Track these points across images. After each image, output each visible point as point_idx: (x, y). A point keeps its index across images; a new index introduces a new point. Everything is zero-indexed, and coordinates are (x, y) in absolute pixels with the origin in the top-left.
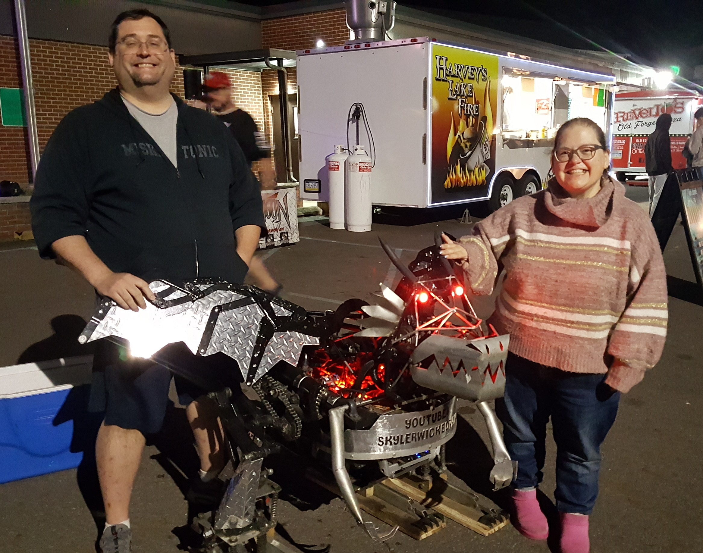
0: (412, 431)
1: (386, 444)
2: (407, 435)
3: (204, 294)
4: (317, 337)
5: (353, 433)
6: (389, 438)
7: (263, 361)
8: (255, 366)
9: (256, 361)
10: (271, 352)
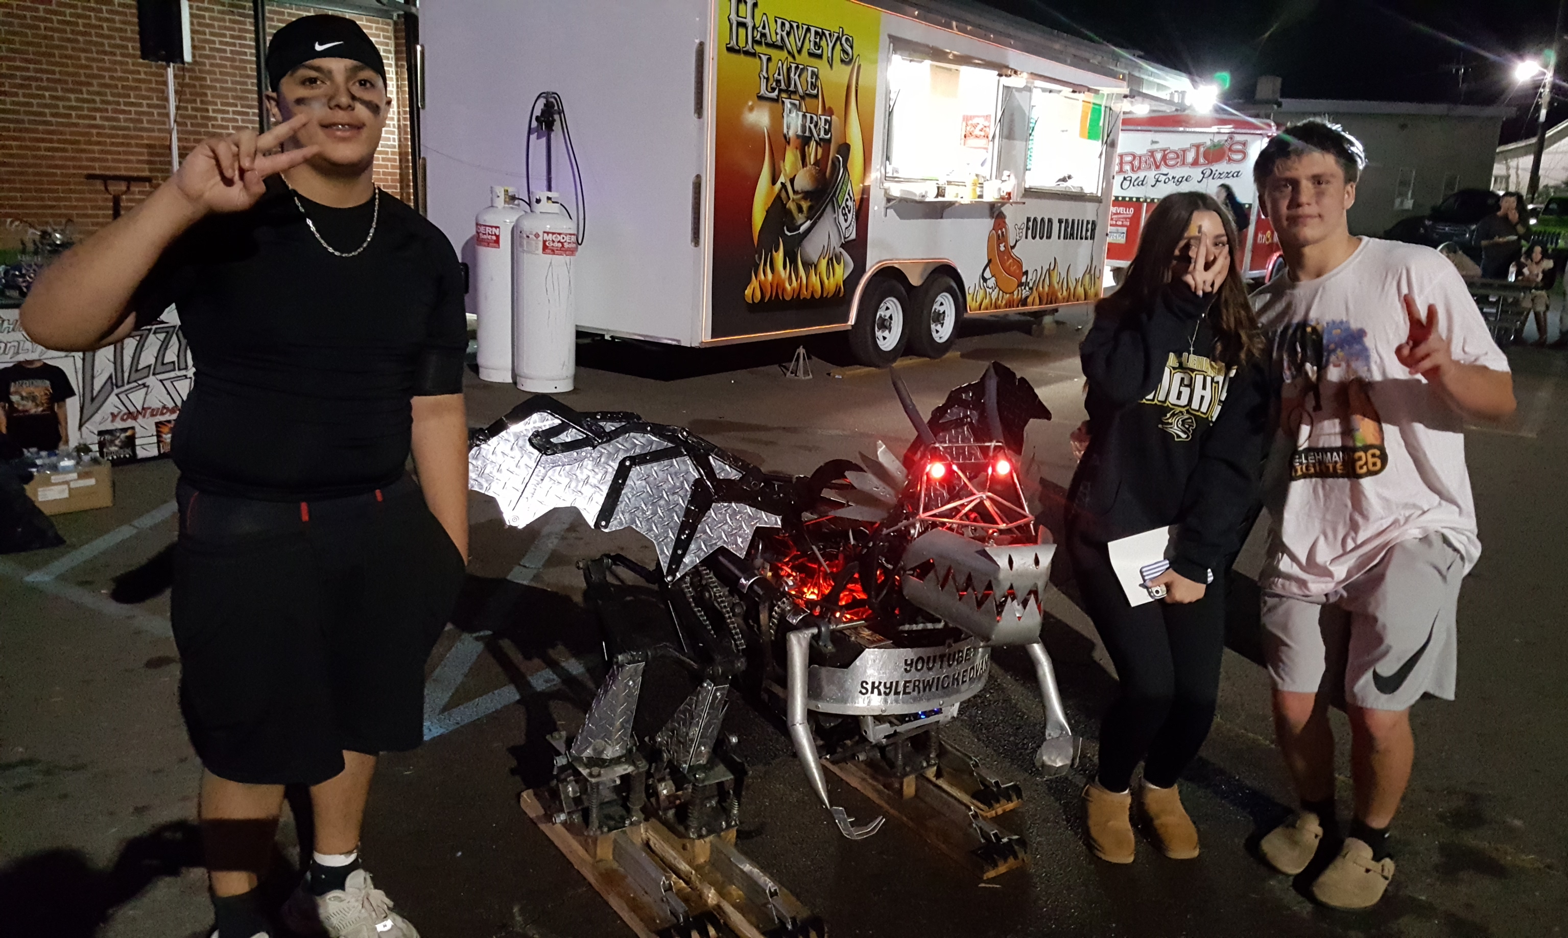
0: (915, 676)
1: (872, 692)
2: (906, 682)
3: (610, 437)
4: (779, 515)
5: (824, 672)
6: (876, 685)
7: (693, 546)
8: (680, 552)
9: (682, 546)
10: (705, 532)
